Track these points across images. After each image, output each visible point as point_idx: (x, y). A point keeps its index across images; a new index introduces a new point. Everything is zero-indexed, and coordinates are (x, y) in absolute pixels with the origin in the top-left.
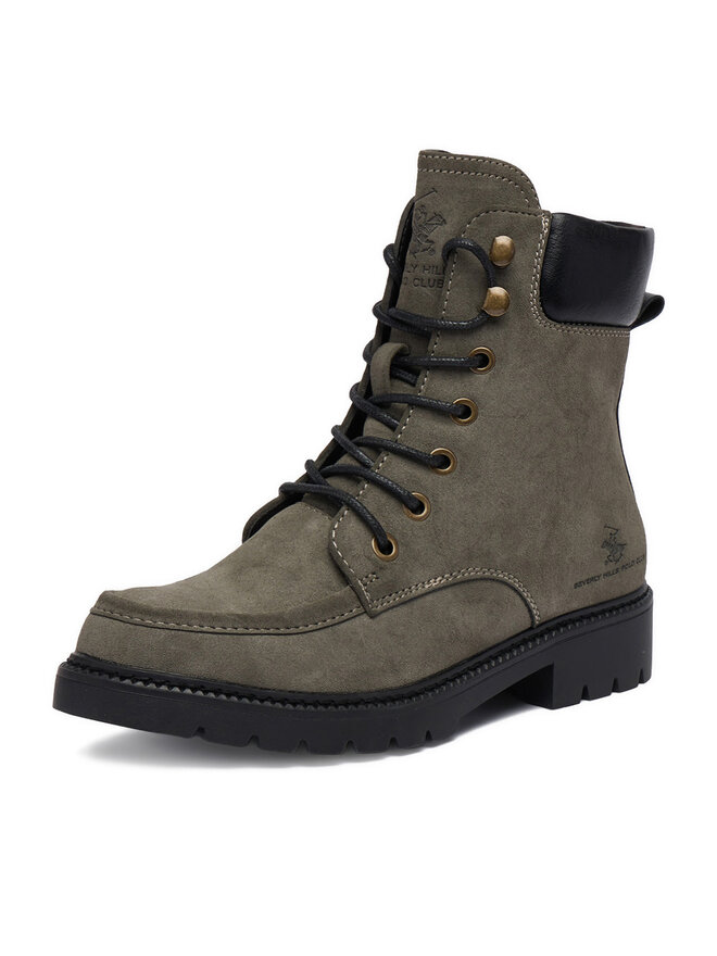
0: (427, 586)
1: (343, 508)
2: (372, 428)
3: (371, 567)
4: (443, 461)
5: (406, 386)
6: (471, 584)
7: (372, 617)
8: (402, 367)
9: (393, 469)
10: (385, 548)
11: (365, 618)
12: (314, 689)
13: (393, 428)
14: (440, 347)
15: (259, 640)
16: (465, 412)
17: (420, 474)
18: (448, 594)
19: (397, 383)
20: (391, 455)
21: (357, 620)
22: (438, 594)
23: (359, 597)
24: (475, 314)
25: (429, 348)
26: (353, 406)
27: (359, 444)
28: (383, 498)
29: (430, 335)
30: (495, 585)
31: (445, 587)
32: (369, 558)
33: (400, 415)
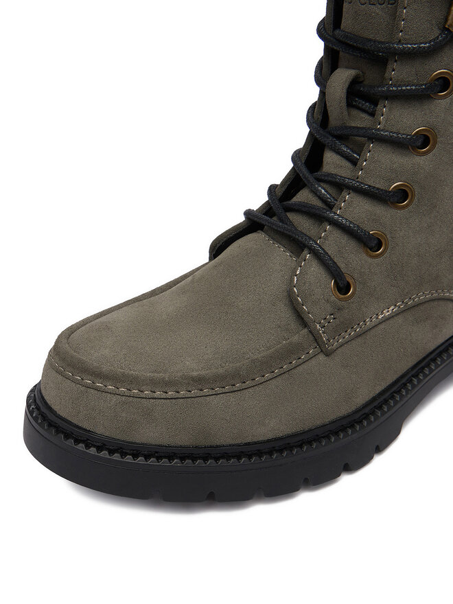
0: (380, 317)
1: (306, 251)
2: (332, 162)
3: (329, 309)
4: (402, 195)
5: (364, 115)
6: (422, 308)
7: (328, 354)
8: (358, 95)
9: (353, 208)
10: (343, 288)
11: (321, 357)
12: (270, 436)
13: (354, 162)
14: (399, 74)
15: (214, 400)
16: (423, 141)
17: (380, 210)
18: (400, 319)
19: (355, 112)
20: (352, 194)
21: (313, 362)
22: (391, 321)
23: (317, 339)
24: (436, 32)
25: (386, 75)
26: (310, 134)
27: (319, 180)
28: (343, 239)
29: (387, 60)
30: (441, 303)
31: (397, 314)
32: (328, 301)
33: (360, 149)
